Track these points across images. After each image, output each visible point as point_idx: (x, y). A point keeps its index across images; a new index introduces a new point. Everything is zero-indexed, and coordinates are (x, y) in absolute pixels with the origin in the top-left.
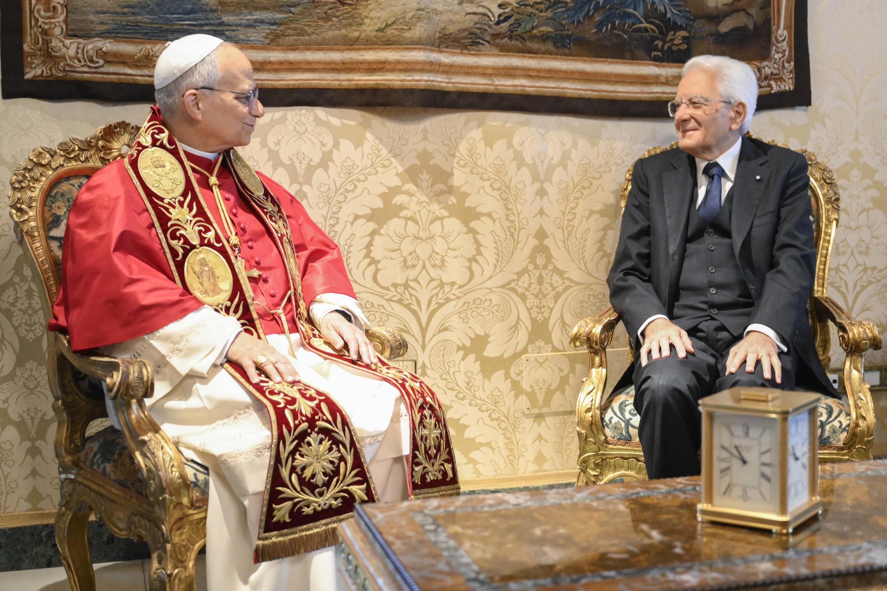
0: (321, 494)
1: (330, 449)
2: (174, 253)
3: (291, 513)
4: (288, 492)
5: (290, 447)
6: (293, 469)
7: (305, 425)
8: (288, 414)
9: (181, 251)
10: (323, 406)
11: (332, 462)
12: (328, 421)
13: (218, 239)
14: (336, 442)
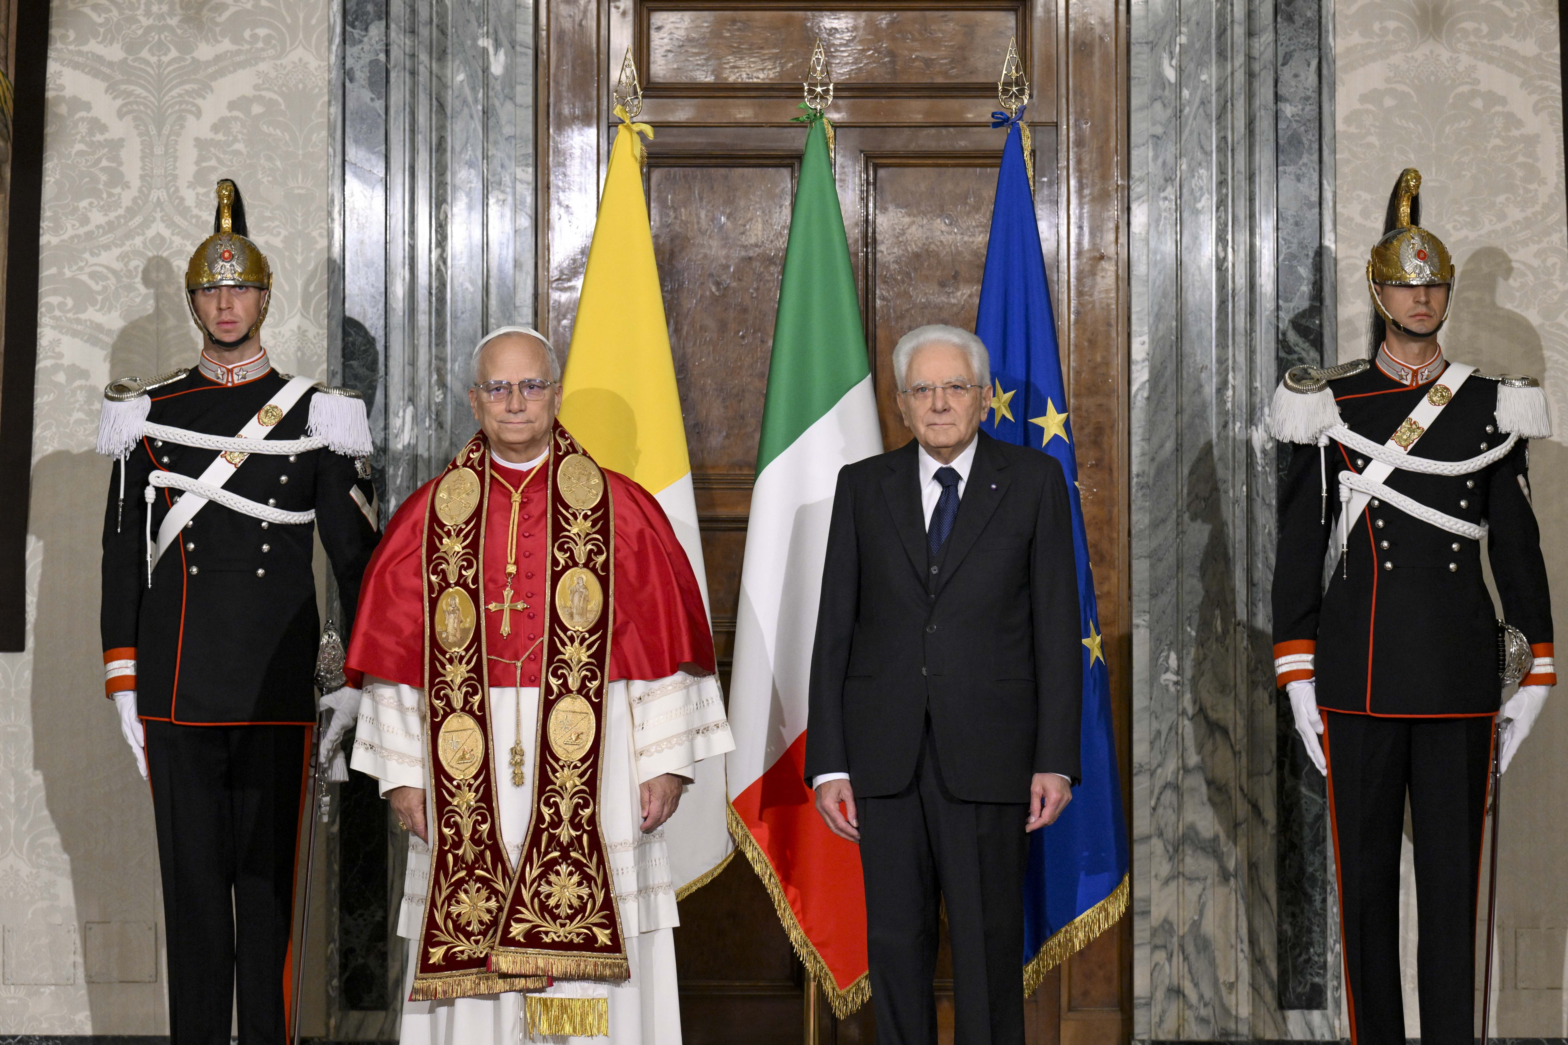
0: (477, 942)
1: (488, 899)
2: (431, 587)
5: (446, 893)
6: (448, 914)
10: (488, 854)
11: (490, 911)
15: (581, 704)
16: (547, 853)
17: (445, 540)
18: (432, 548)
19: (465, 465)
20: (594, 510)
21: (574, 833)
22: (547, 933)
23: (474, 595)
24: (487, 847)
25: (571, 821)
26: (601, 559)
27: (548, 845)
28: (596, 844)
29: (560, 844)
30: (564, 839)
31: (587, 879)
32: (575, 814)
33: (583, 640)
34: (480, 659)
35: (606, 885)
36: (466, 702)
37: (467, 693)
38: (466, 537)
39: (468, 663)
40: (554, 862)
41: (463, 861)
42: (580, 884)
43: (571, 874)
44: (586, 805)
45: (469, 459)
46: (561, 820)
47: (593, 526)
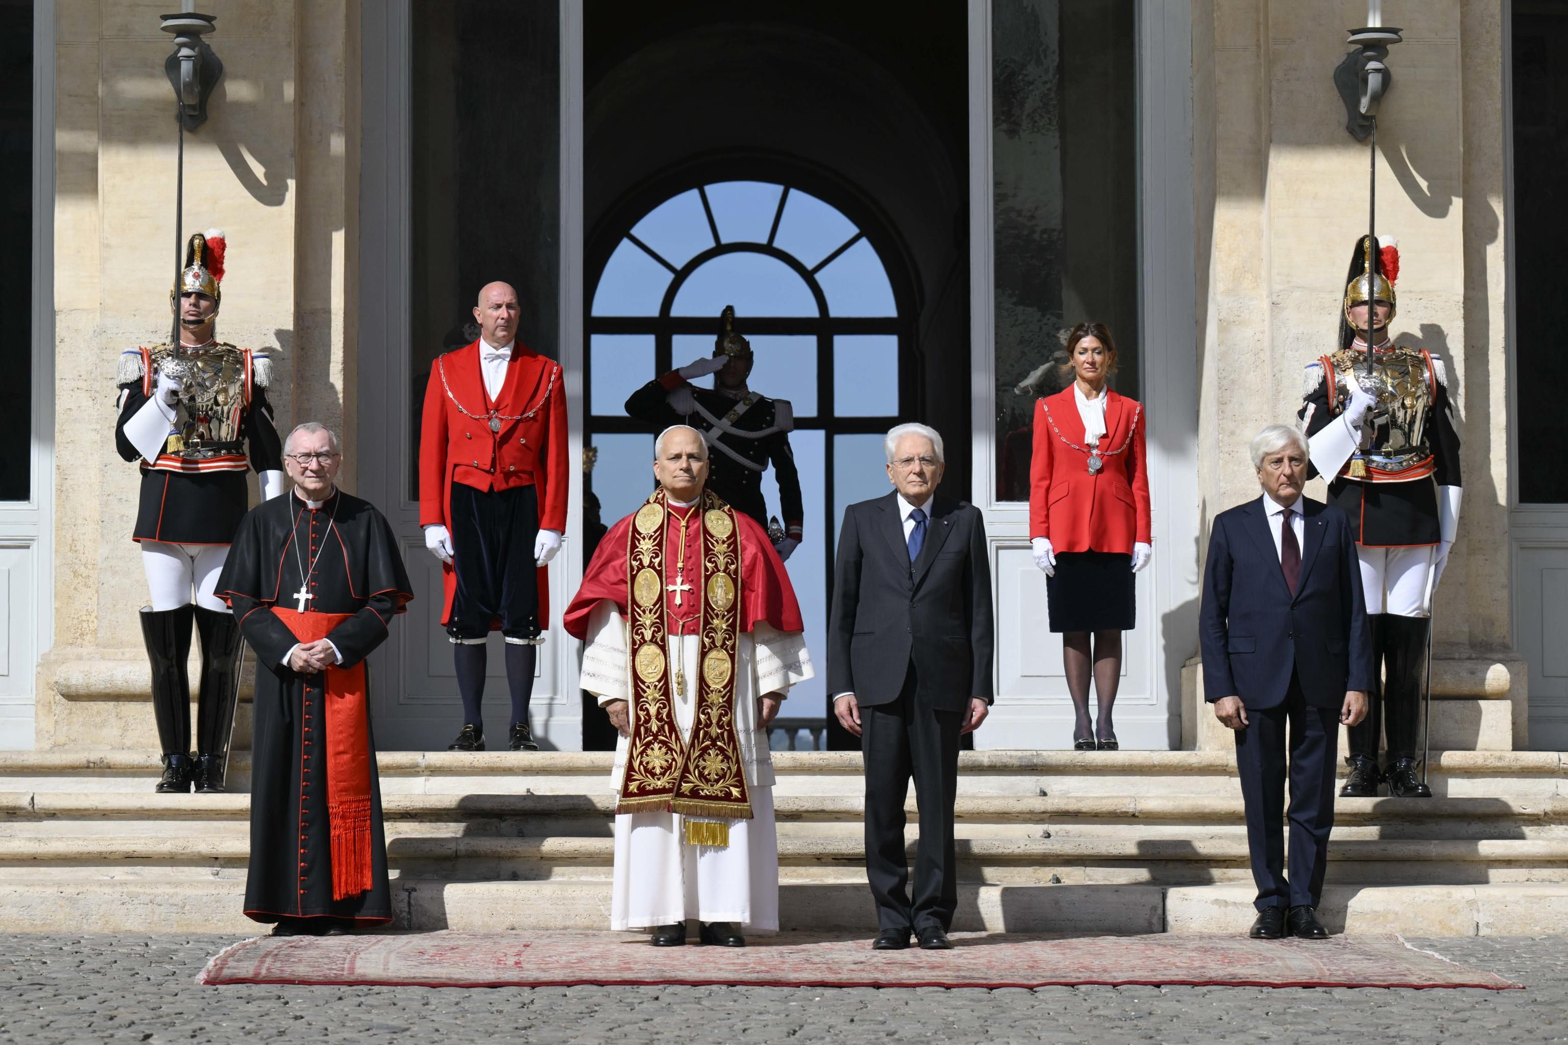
0: (659, 779)
1: (666, 753)
2: (632, 568)
3: (639, 788)
4: (637, 777)
5: (640, 750)
6: (641, 763)
7: (651, 738)
8: (642, 729)
9: (636, 568)
10: (666, 727)
11: (667, 761)
12: (666, 737)
13: (660, 564)
14: (671, 749)
15: (723, 654)
16: (703, 742)
17: (642, 542)
18: (634, 546)
19: (655, 502)
20: (728, 538)
21: (719, 731)
22: (703, 790)
23: (659, 573)
24: (666, 722)
25: (718, 723)
26: (733, 567)
27: (704, 738)
28: (732, 738)
29: (711, 737)
30: (714, 735)
31: (727, 758)
32: (720, 720)
33: (724, 616)
34: (662, 612)
35: (738, 762)
36: (653, 636)
37: (654, 631)
38: (655, 540)
39: (655, 613)
40: (707, 748)
41: (651, 731)
42: (722, 761)
43: (717, 755)
44: (726, 714)
45: (657, 498)
46: (711, 723)
47: (728, 547)
